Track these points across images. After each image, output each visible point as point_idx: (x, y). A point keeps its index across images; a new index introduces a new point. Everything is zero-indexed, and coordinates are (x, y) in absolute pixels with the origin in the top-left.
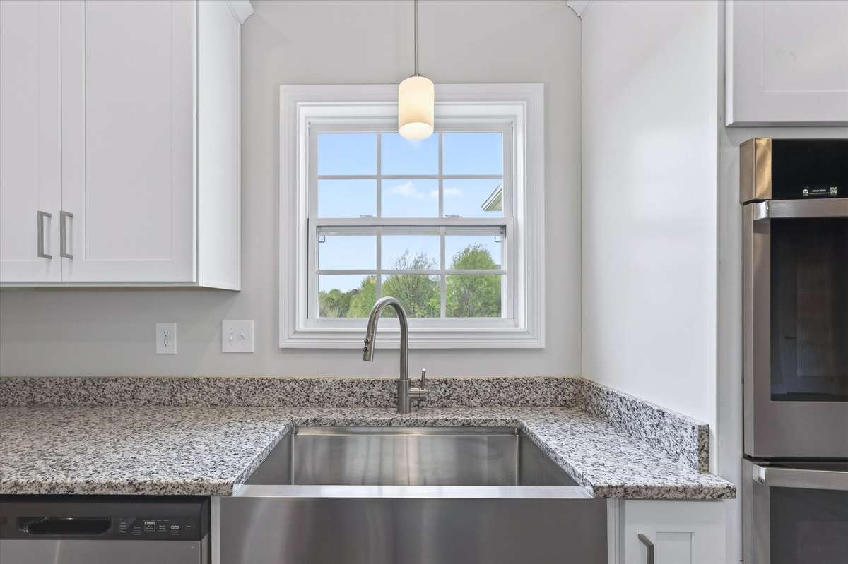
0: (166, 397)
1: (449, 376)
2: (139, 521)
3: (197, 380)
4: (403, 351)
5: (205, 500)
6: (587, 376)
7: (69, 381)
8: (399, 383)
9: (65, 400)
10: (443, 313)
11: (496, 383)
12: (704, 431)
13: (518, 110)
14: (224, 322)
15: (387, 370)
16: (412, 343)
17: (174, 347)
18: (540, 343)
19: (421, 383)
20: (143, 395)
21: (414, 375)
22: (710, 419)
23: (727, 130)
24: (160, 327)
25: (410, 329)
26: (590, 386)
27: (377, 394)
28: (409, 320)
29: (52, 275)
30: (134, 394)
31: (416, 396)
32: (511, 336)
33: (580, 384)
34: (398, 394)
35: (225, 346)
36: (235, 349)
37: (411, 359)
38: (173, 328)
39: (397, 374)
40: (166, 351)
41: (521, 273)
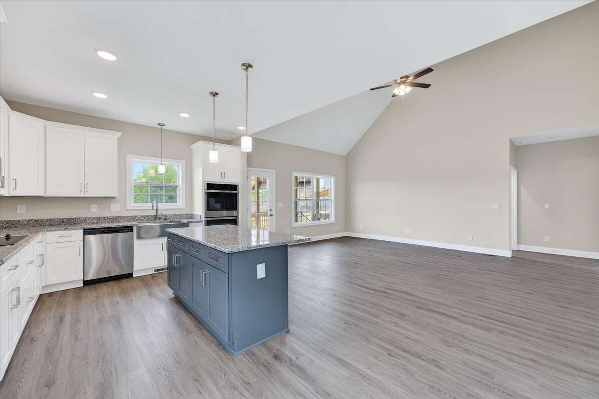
0: (95, 221)
1: (166, 214)
2: (123, 230)
3: (104, 217)
4: (157, 209)
5: (132, 227)
8: (156, 215)
10: (164, 202)
11: (175, 215)
12: (201, 216)
13: (180, 164)
14: (111, 204)
15: (153, 213)
16: (159, 208)
18: (184, 208)
19: (161, 215)
20: (88, 221)
21: (159, 214)
22: (201, 214)
27: (151, 218)
29: (82, 195)
30: (85, 220)
31: (159, 218)
32: (179, 206)
33: (191, 214)
34: (155, 218)
35: (112, 210)
36: (114, 210)
37: (159, 211)
38: (96, 206)
39: (155, 214)
40: (95, 211)
41: (181, 194)
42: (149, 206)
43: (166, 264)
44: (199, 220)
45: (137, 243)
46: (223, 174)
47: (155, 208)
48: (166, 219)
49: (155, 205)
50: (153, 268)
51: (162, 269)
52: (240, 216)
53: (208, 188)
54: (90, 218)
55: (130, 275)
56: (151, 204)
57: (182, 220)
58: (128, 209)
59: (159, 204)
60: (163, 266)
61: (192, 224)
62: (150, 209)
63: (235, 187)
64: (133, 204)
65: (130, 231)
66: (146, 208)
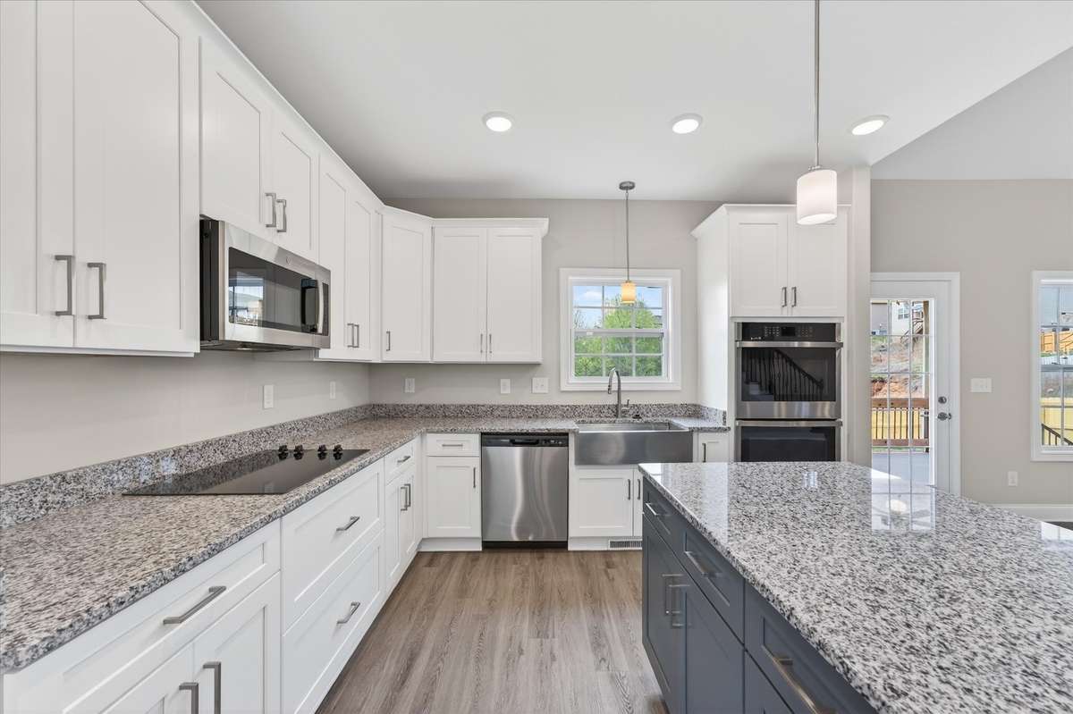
0: (507, 413)
1: (638, 403)
2: (549, 441)
3: (522, 406)
4: (619, 391)
5: (567, 434)
6: (699, 403)
7: (461, 406)
8: (617, 406)
9: (460, 415)
10: (634, 373)
11: (659, 406)
12: (725, 413)
13: (670, 280)
14: (534, 379)
15: (612, 400)
16: (622, 388)
17: (508, 391)
18: (679, 388)
19: (627, 406)
20: (496, 413)
21: (624, 402)
22: (726, 409)
23: (731, 318)
24: (502, 381)
25: (622, 381)
26: (699, 406)
27: (606, 411)
28: (621, 377)
29: (482, 359)
30: (492, 412)
31: (623, 412)
32: (666, 387)
33: (695, 405)
34: (616, 411)
35: (535, 390)
36: (539, 392)
37: (622, 395)
38: (507, 382)
39: (616, 403)
40: (505, 393)
41: (671, 356)
42: (601, 382)
43: (639, 533)
44: (721, 426)
45: (577, 474)
46: (790, 292)
47: (615, 388)
48: (637, 417)
49: (615, 381)
50: (608, 538)
51: (627, 544)
52: (844, 419)
53: (745, 337)
54: (498, 406)
55: (562, 546)
56: (605, 380)
57: (676, 421)
58: (562, 389)
59: (623, 380)
60: (630, 537)
61: (701, 434)
62: (604, 391)
63: (828, 331)
64: (574, 379)
65: (562, 445)
66: (593, 389)
